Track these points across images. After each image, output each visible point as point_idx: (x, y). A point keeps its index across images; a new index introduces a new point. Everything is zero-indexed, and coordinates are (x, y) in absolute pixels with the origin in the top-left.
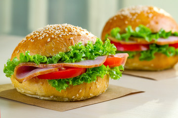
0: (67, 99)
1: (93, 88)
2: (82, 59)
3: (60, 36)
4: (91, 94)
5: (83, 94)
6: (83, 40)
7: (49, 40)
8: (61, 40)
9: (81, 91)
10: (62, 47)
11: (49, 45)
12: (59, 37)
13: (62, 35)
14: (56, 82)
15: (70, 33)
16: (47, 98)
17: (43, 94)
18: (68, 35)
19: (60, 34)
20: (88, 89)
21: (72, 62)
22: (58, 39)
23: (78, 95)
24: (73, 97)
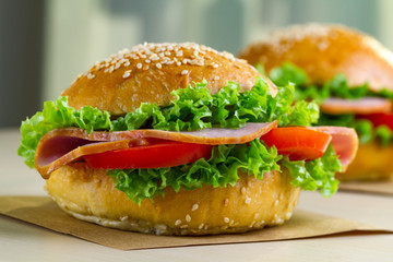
0: (165, 228)
1: (232, 201)
2: (201, 124)
3: (159, 66)
4: (227, 220)
5: (204, 215)
6: (217, 78)
7: (127, 74)
8: (158, 75)
9: (196, 207)
10: (156, 92)
11: (124, 88)
12: (155, 68)
13: (164, 65)
14: (126, 176)
15: (185, 61)
16: (114, 223)
17: (104, 211)
18: (179, 64)
19: (159, 61)
20: (217, 203)
21: (173, 130)
22: (152, 73)
23: (188, 218)
24: (178, 222)
